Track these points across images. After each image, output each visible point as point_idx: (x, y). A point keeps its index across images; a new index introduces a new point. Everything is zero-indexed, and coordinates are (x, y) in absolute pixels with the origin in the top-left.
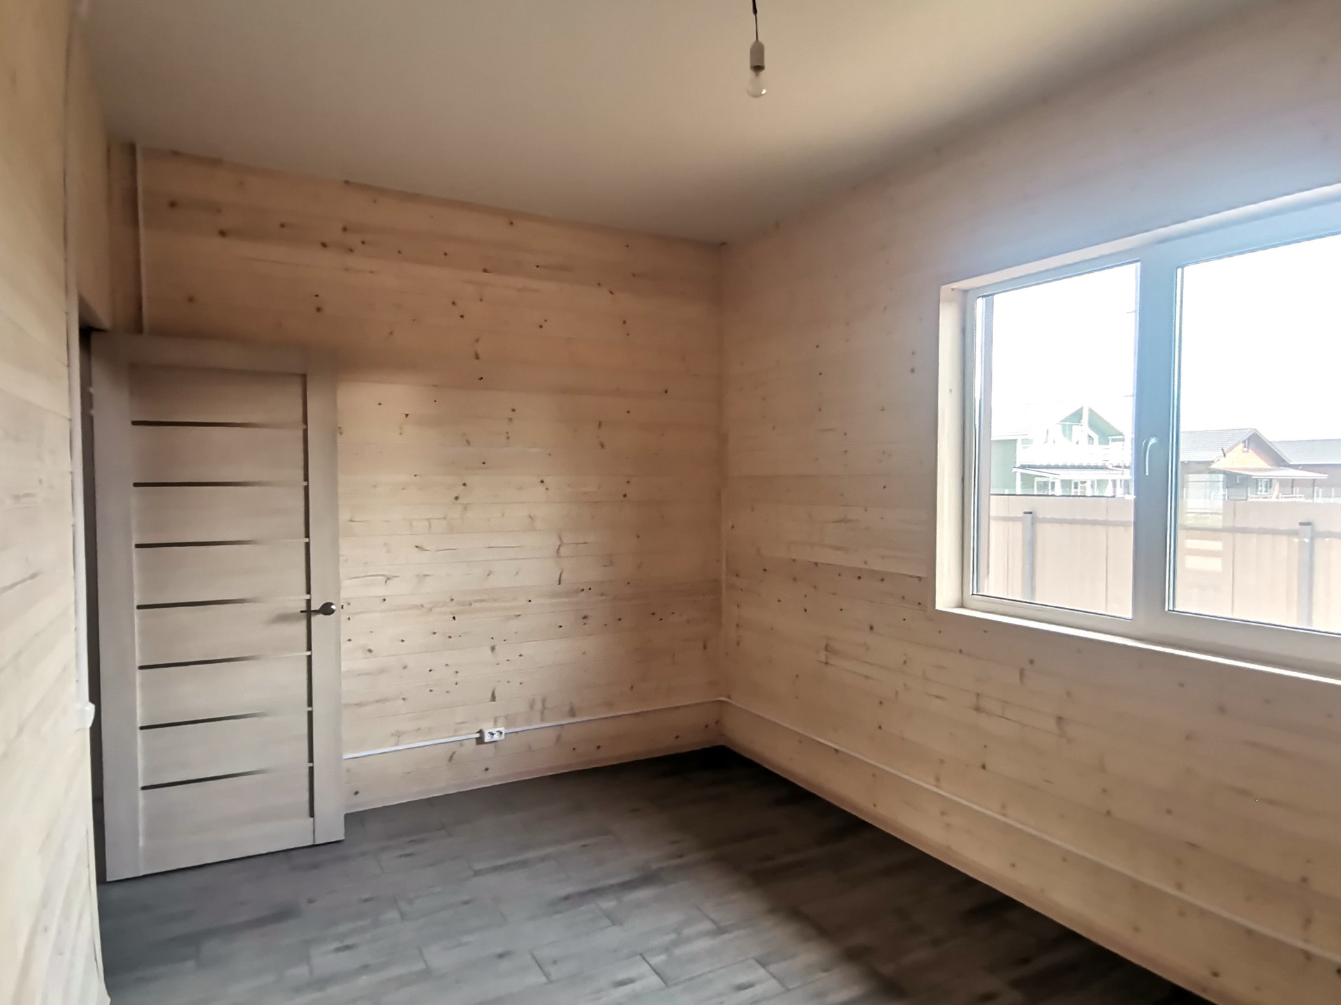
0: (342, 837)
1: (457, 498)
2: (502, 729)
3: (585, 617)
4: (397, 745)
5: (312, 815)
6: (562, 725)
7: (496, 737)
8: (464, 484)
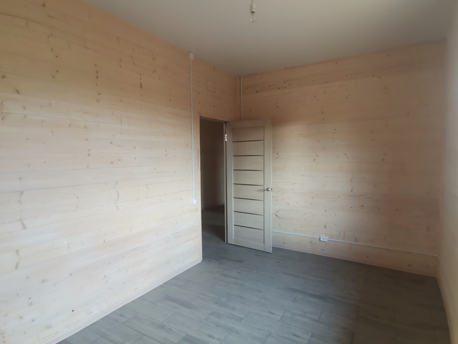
0: (271, 252)
1: (314, 160)
2: (327, 238)
3: (362, 206)
4: (295, 233)
5: (264, 244)
6: (352, 244)
7: (325, 240)
8: (317, 155)
